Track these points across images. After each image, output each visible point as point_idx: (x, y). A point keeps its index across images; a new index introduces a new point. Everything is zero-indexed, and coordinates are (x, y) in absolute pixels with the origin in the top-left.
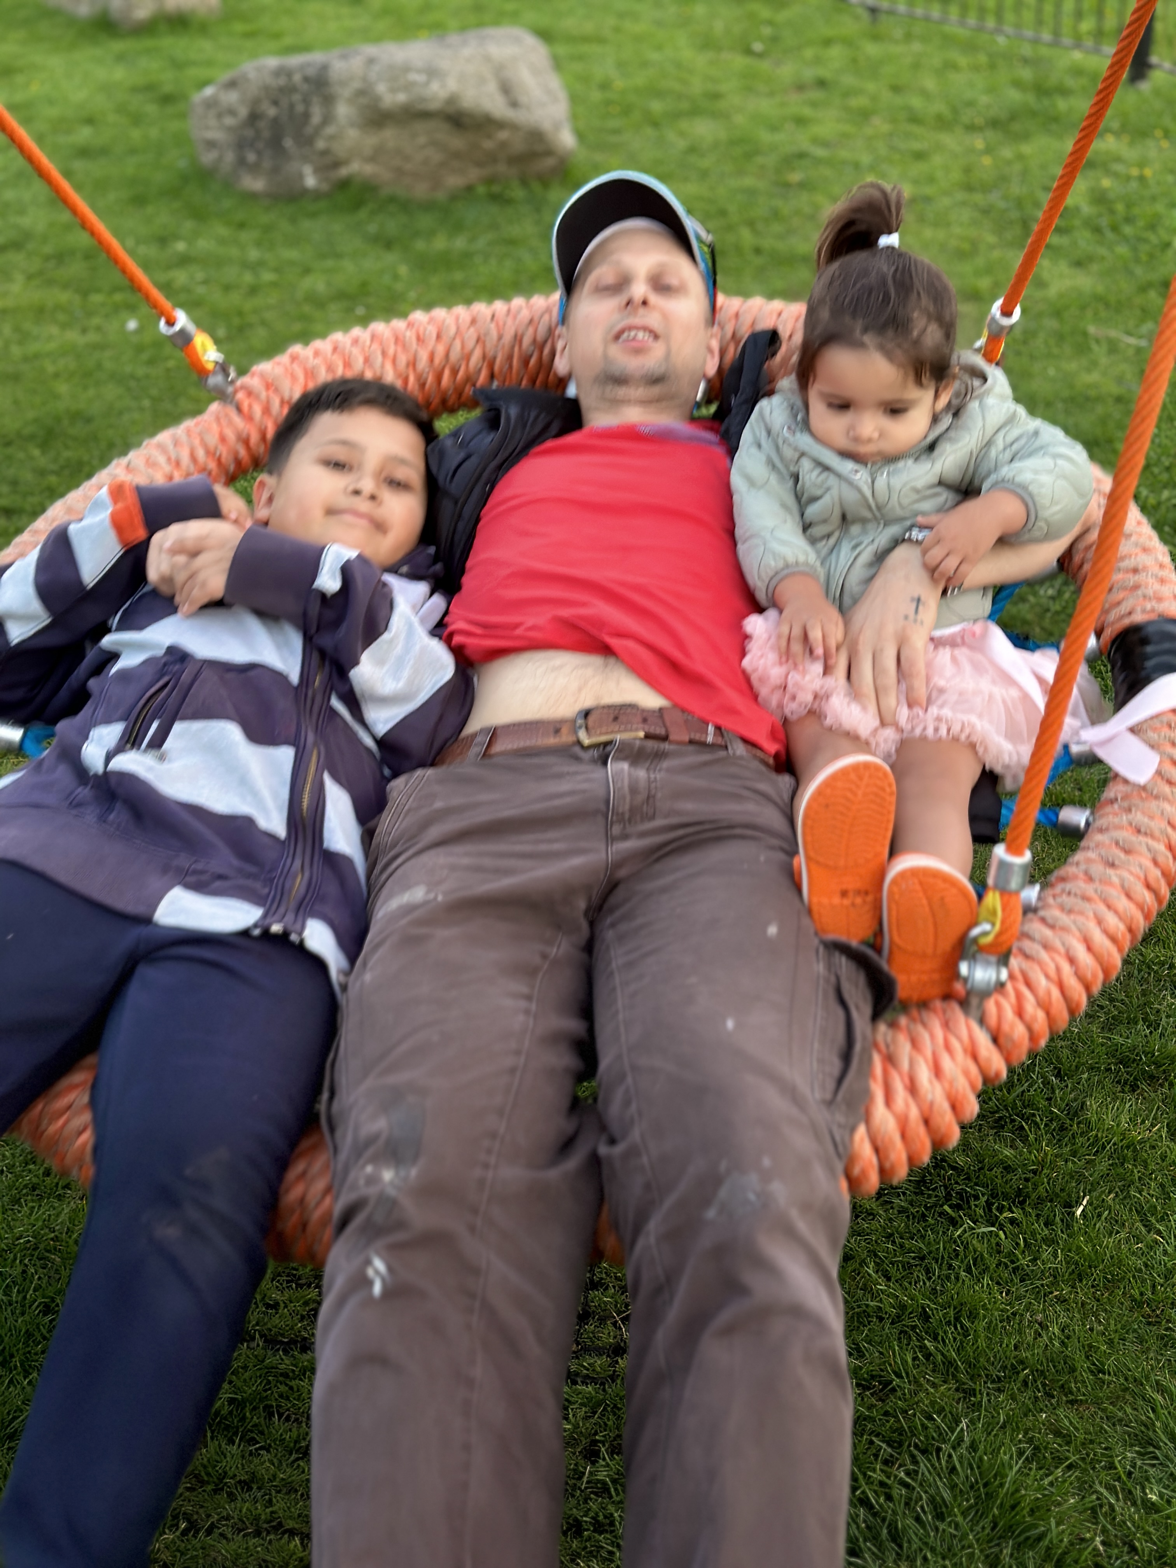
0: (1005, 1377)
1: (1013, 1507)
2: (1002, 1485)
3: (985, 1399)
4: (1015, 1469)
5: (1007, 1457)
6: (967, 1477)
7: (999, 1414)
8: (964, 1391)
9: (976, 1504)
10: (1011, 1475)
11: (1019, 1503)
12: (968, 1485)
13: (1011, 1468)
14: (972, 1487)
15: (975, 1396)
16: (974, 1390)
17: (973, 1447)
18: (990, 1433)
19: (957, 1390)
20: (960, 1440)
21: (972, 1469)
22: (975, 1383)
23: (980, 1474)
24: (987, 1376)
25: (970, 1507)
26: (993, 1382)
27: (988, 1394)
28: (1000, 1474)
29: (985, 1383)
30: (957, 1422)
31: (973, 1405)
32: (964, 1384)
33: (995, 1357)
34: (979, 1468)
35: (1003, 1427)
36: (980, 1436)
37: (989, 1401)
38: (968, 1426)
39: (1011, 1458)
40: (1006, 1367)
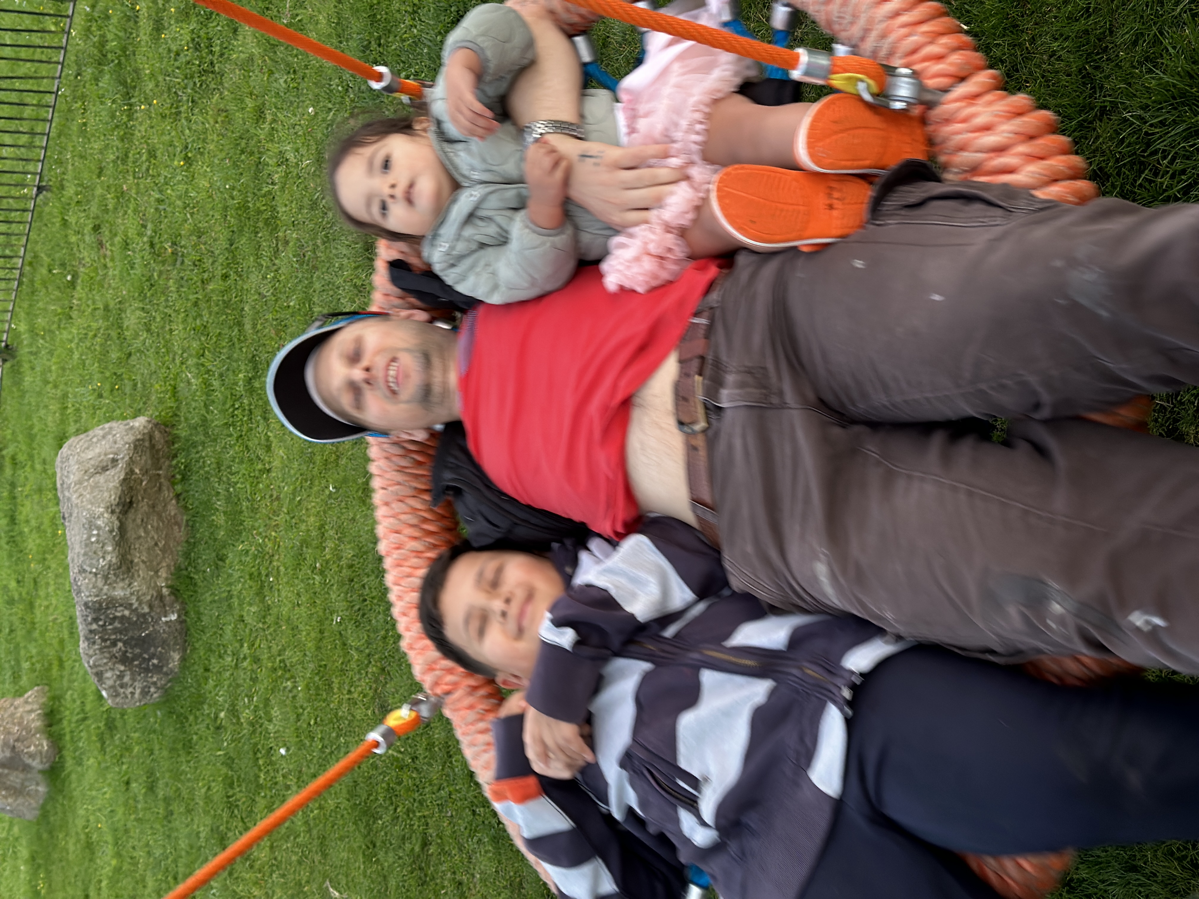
0: (1091, 84)
1: (1191, 77)
2: (1174, 86)
3: (1108, 99)
4: (1162, 75)
5: (1153, 82)
6: (1168, 112)
7: (1120, 88)
8: (1102, 115)
9: (1188, 105)
10: (1166, 78)
11: (1188, 72)
12: (1174, 112)
13: (1161, 78)
14: (1175, 109)
15: (1106, 107)
16: (1101, 107)
17: (1145, 108)
18: (1135, 95)
19: (1101, 121)
20: (1140, 118)
21: (1162, 108)
22: (1096, 107)
23: (1165, 102)
24: (1090, 98)
25: (1191, 109)
26: (1095, 93)
27: (1105, 97)
28: (1166, 86)
29: (1096, 99)
30: (1125, 120)
31: (1112, 107)
32: (1096, 114)
33: (1076, 91)
34: (1161, 103)
35: (1129, 84)
36: (1136, 102)
37: (1110, 95)
38: (1129, 112)
39: (1153, 78)
40: (1083, 83)
